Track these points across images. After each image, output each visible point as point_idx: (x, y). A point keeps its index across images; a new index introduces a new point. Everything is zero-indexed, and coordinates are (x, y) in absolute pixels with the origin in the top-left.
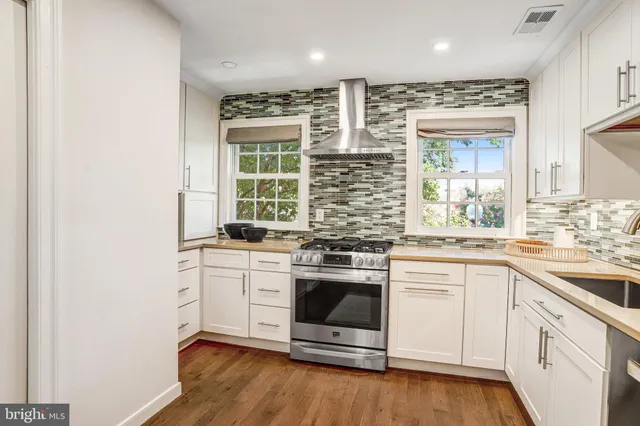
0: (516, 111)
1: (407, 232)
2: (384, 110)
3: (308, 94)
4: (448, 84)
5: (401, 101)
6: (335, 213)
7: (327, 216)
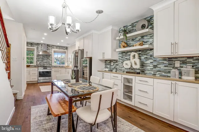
0: (66, 50)
1: (52, 65)
2: (49, 48)
3: (36, 44)
4: (58, 46)
5: (51, 47)
6: (41, 63)
7: (40, 63)
